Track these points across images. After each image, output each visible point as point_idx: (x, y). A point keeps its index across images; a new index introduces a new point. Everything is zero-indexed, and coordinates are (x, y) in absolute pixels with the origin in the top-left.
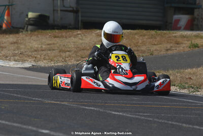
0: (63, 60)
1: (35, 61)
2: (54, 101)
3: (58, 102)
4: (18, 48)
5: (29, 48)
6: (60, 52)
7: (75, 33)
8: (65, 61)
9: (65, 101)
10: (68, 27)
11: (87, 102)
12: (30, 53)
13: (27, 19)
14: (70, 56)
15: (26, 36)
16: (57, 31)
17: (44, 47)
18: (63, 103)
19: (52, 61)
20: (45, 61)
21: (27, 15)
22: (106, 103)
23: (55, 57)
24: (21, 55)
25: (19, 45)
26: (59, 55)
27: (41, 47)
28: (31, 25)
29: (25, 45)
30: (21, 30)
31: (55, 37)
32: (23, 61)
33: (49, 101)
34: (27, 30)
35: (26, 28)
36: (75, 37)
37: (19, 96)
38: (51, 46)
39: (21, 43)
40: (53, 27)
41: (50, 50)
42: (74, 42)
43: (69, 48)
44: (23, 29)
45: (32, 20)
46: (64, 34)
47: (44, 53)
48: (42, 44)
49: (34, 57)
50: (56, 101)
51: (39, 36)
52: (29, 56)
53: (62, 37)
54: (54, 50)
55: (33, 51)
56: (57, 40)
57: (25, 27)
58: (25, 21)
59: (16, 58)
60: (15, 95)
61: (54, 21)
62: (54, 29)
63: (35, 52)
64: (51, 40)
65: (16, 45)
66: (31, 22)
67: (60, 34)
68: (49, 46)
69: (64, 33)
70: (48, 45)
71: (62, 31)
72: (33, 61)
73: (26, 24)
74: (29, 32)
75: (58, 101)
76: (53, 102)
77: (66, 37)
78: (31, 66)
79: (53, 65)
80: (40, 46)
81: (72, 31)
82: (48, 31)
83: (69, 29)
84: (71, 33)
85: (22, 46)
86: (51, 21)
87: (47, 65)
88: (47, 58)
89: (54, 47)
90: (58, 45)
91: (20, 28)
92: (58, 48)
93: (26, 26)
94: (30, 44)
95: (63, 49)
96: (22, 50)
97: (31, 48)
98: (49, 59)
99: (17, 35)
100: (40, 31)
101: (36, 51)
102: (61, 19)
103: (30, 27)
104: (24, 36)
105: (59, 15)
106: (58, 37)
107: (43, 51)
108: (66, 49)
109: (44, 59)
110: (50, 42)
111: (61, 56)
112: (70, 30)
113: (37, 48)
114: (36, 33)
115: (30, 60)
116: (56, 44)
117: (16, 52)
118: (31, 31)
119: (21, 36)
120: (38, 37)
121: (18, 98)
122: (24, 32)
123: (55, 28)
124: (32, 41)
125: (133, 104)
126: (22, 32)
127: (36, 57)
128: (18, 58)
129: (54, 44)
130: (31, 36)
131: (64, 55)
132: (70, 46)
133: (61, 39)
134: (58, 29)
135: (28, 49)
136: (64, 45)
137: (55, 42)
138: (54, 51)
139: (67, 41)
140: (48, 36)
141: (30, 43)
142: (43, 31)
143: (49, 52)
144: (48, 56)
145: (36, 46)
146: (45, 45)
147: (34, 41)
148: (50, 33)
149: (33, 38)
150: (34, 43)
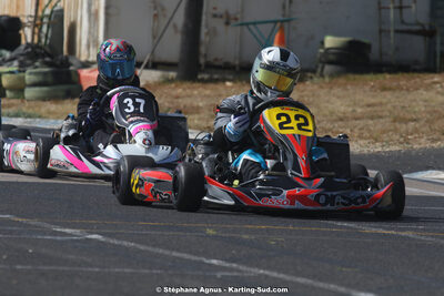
0: (402, 140)
2: (384, 229)
3: (393, 232)
5: (327, 113)
6: (394, 121)
7: (427, 81)
8: (407, 141)
9: (408, 229)
10: (412, 68)
12: (329, 125)
13: (322, 51)
14: (416, 130)
15: (321, 87)
16: (388, 76)
17: (359, 110)
18: (403, 234)
19: (376, 141)
20: (362, 142)
21: (322, 43)
23: (384, 132)
26: (392, 128)
27: (354, 111)
28: (330, 63)
30: (309, 74)
31: (384, 89)
33: (374, 230)
34: (322, 76)
35: (319, 70)
36: (426, 90)
38: (376, 108)
40: (379, 67)
41: (372, 118)
42: (426, 101)
43: (415, 112)
44: (314, 71)
45: (334, 54)
46: (401, 83)
47: (361, 123)
48: (355, 104)
50: (388, 229)
51: (349, 87)
52: (325, 131)
53: (400, 88)
54: (381, 117)
55: (336, 121)
56: (388, 95)
57: (317, 67)
58: (319, 56)
61: (381, 54)
62: (381, 72)
63: (340, 123)
64: (373, 97)
66: (331, 57)
67: (395, 84)
68: (369, 109)
69: (403, 80)
70: (369, 106)
71: (399, 76)
73: (321, 62)
74: (327, 79)
75: (393, 229)
77: (408, 90)
79: (380, 149)
80: (350, 109)
81: (421, 75)
82: (368, 77)
83: (415, 71)
84: (418, 80)
86: (374, 55)
87: (365, 151)
88: (366, 134)
89: (383, 111)
90: (389, 106)
91: (308, 70)
92: (390, 112)
93: (320, 65)
94: (330, 106)
95: (401, 115)
97: (332, 113)
98: (371, 137)
99: (301, 86)
100: (351, 76)
101: (341, 120)
102: (397, 49)
103: (328, 68)
104: (316, 87)
105: (392, 41)
106: (390, 89)
107: (356, 119)
108: (408, 116)
109: (361, 137)
110: (373, 101)
111: (396, 130)
112: (416, 75)
113: (345, 113)
114: (342, 80)
116: (386, 104)
118: (331, 76)
119: (310, 87)
120: (347, 90)
122: (315, 79)
123: (384, 69)
124: (334, 99)
126: (311, 78)
129: (381, 104)
130: (331, 88)
131: (403, 127)
132: (417, 109)
133: (397, 94)
134: (390, 72)
135: (325, 116)
136: (403, 107)
137: (384, 101)
138: (381, 120)
139: (410, 97)
140: (367, 88)
141: (328, 102)
142: (357, 76)
143: (371, 122)
144: (370, 131)
145: (342, 109)
146: (362, 107)
147: (338, 97)
148: (372, 80)
149: (336, 91)
150: (339, 103)
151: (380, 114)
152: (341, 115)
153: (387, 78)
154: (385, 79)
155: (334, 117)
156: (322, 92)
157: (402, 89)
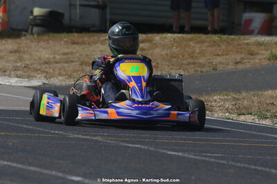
1: (46, 77)
2: (82, 135)
3: (88, 137)
4: (21, 59)
5: (37, 58)
6: (81, 64)
7: (102, 39)
10: (91, 29)
11: (129, 137)
12: (39, 67)
13: (31, 17)
15: (32, 41)
16: (76, 35)
17: (58, 57)
18: (95, 138)
19: (70, 77)
20: (60, 78)
21: (32, 12)
22: (156, 138)
23: (75, 71)
24: (25, 69)
25: (22, 55)
26: (80, 69)
27: (54, 58)
28: (37, 25)
29: (30, 54)
30: (24, 33)
31: (74, 43)
32: (29, 77)
33: (75, 136)
34: (32, 34)
35: (30, 30)
36: (102, 44)
37: (31, 127)
38: (70, 56)
39: (24, 52)
40: (70, 29)
41: (67, 62)
42: (101, 51)
44: (27, 31)
45: (39, 19)
46: (86, 39)
47: (59, 66)
48: (55, 53)
49: (44, 72)
50: (85, 135)
51: (50, 42)
52: (36, 70)
53: (84, 43)
54: (72, 62)
55: (43, 64)
56: (77, 47)
57: (28, 28)
58: (29, 21)
59: (19, 73)
60: (24, 126)
61: (70, 20)
62: (71, 32)
63: (47, 66)
64: (67, 48)
65: (18, 55)
66: (38, 22)
67: (81, 40)
68: (64, 57)
69: (86, 37)
70: (64, 54)
71: (84, 34)
72: (43, 78)
73: (30, 24)
74: (35, 36)
75: (88, 135)
76: (80, 136)
77: (89, 44)
78: (41, 84)
80: (52, 56)
81: (98, 34)
82: (63, 35)
83: (94, 32)
84: (96, 37)
85: (26, 56)
86: (66, 20)
87: (64, 84)
88: (63, 73)
89: (73, 58)
91: (22, 30)
92: (79, 58)
93: (30, 27)
94: (39, 54)
95: (86, 60)
96: (26, 62)
97: (40, 58)
98: (66, 74)
99: (18, 40)
100: (51, 35)
101: (46, 63)
102: (81, 17)
103: (35, 29)
104: (28, 41)
105: (78, 11)
106: (77, 43)
107: (57, 63)
109: (60, 75)
110: (66, 51)
111: (83, 71)
112: (95, 34)
113: (48, 59)
114: (46, 37)
115: (39, 76)
116: (76, 53)
117: (19, 64)
118: (39, 34)
119: (24, 41)
120: (49, 43)
121: (29, 131)
122: (28, 36)
123: (74, 30)
124: (41, 50)
125: (196, 140)
126: (25, 35)
127: (47, 73)
128: (22, 73)
129: (72, 53)
130: (39, 42)
131: (87, 69)
133: (82, 47)
134: (77, 32)
135: (36, 60)
136: (87, 55)
137: (74, 51)
138: (74, 64)
139: (91, 48)
140: (62, 43)
141: (37, 51)
142: (56, 35)
143: (66, 65)
144: (65, 70)
145: (47, 56)
146: (60, 55)
147: (44, 48)
148: (65, 37)
149: (43, 44)
150: (44, 52)
151: (72, 59)
152: (47, 60)
153: (75, 36)
154: (74, 36)
155: (42, 61)
156: (33, 45)
157: (85, 43)
